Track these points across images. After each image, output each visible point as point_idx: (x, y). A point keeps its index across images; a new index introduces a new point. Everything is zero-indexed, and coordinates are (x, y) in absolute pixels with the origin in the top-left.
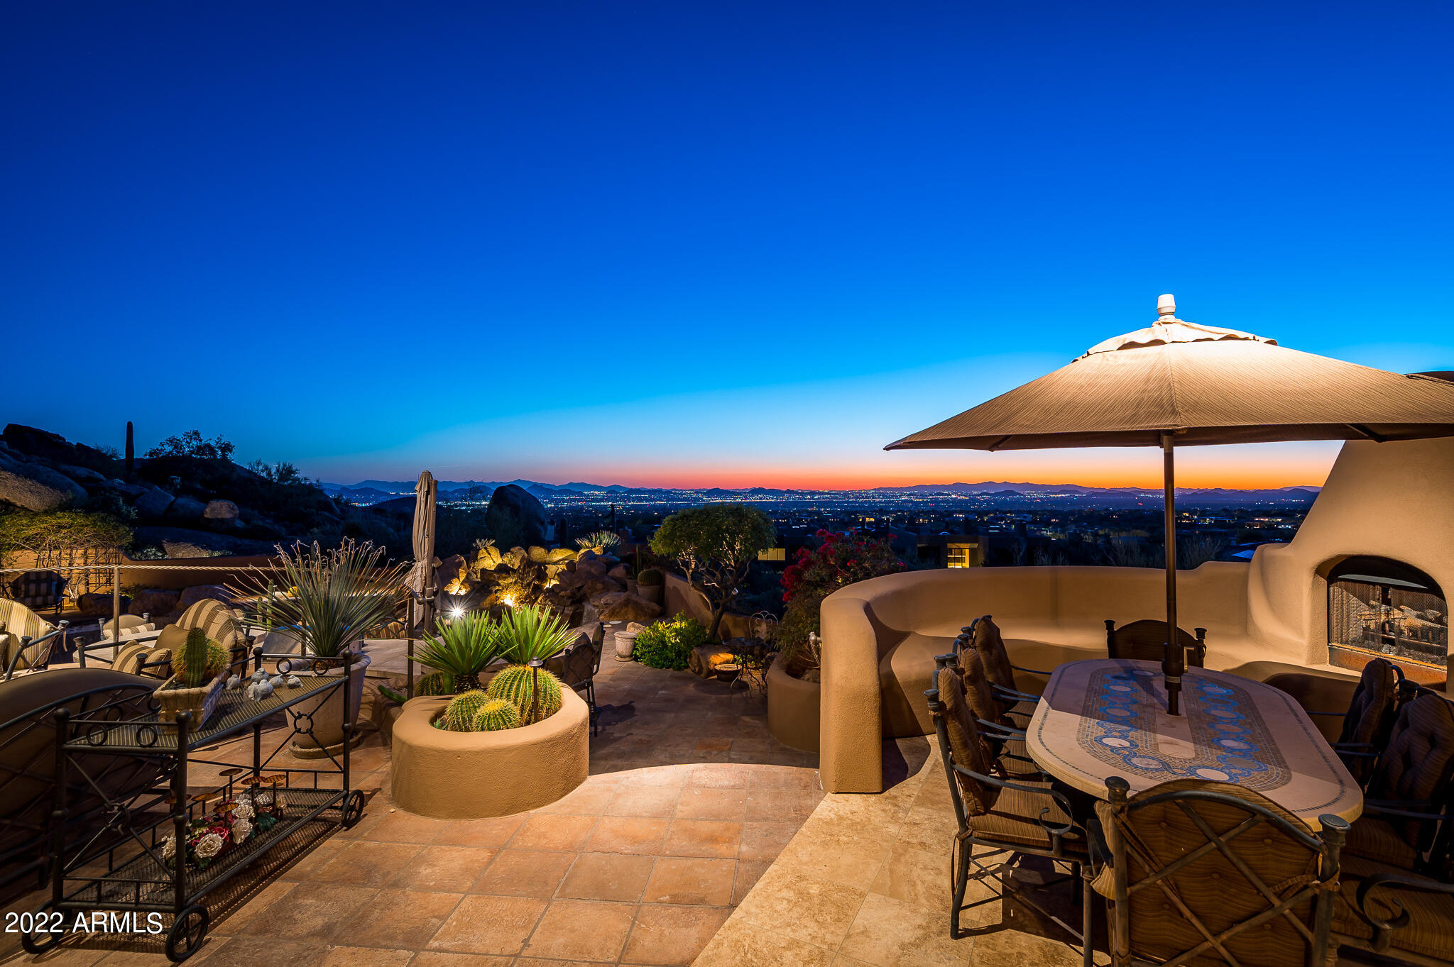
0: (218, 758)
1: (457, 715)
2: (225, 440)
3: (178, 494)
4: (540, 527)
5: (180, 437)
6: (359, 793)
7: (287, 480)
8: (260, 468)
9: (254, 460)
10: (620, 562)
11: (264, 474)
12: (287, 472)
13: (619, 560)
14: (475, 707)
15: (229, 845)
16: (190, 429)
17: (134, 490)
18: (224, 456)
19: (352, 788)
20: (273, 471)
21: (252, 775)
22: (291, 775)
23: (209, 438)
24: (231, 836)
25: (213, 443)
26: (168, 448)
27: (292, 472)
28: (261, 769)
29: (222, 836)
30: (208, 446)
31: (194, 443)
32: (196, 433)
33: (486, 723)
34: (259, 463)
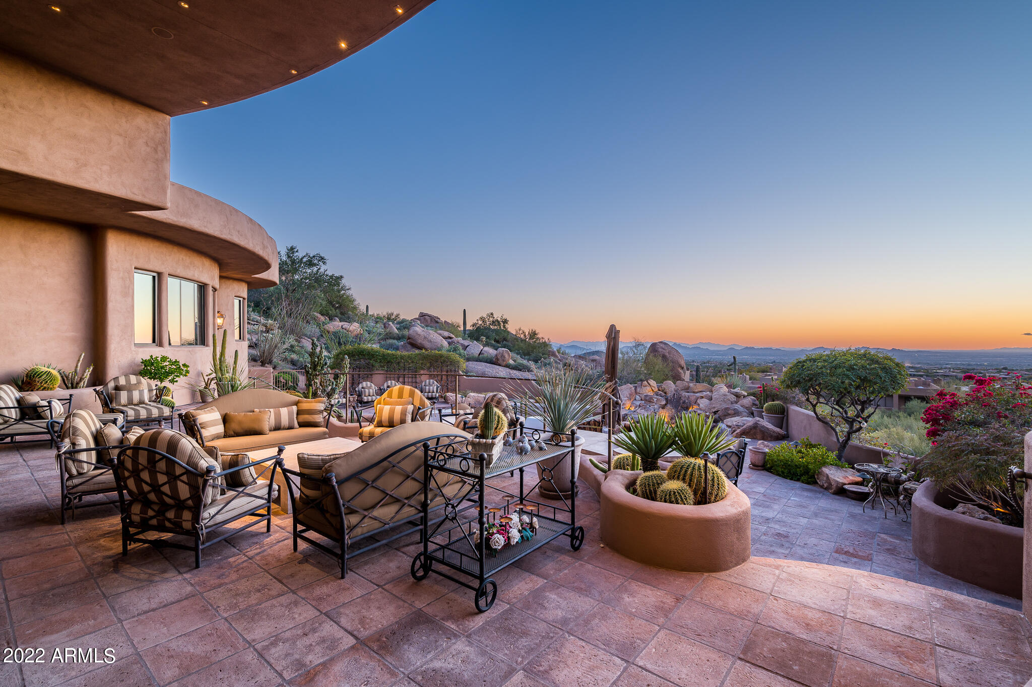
0: (502, 488)
1: (645, 487)
2: (504, 317)
3: (484, 346)
4: (681, 371)
5: (485, 316)
6: (581, 529)
7: (533, 339)
8: (521, 332)
9: (518, 328)
10: (748, 396)
11: (522, 336)
12: (533, 334)
13: (746, 394)
14: (658, 484)
15: (508, 545)
16: (489, 312)
17: (466, 343)
18: (504, 326)
19: (577, 524)
20: (527, 334)
21: (519, 502)
22: (541, 508)
23: (497, 316)
24: (509, 538)
25: (499, 319)
26: (480, 322)
27: (536, 334)
28: (524, 499)
29: (504, 537)
30: (497, 321)
31: (491, 319)
32: (492, 314)
33: (668, 497)
34: (520, 330)
